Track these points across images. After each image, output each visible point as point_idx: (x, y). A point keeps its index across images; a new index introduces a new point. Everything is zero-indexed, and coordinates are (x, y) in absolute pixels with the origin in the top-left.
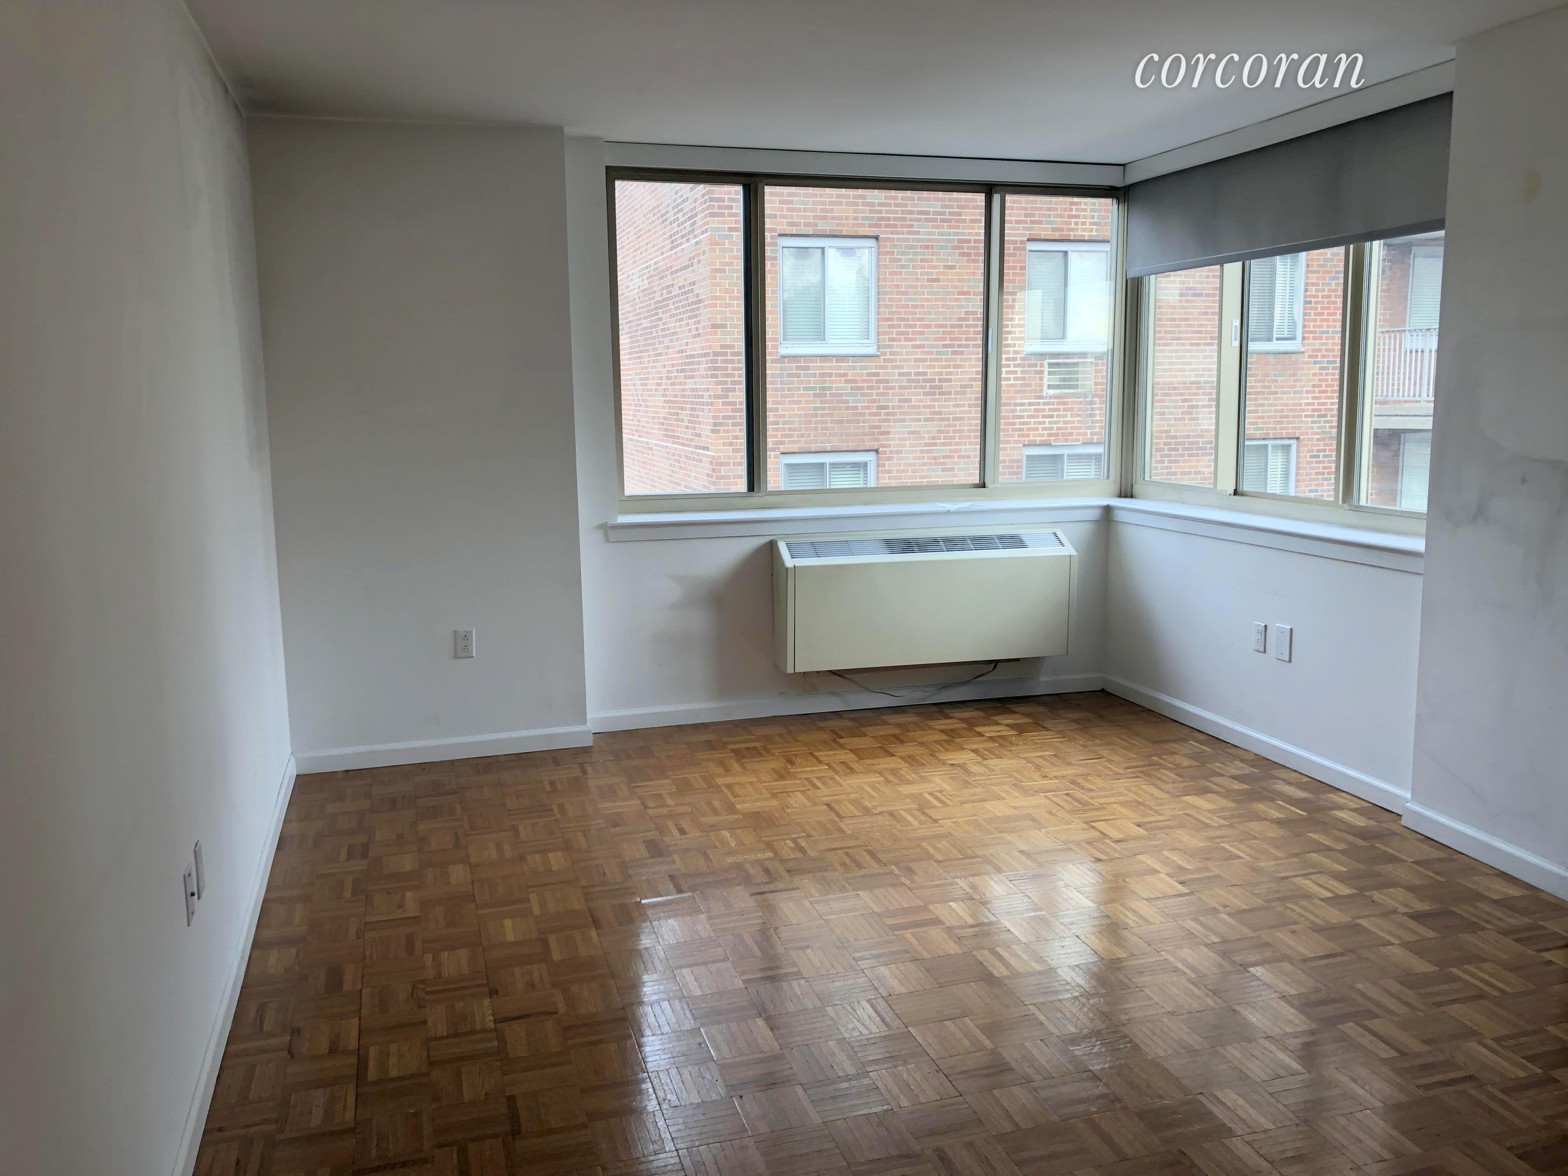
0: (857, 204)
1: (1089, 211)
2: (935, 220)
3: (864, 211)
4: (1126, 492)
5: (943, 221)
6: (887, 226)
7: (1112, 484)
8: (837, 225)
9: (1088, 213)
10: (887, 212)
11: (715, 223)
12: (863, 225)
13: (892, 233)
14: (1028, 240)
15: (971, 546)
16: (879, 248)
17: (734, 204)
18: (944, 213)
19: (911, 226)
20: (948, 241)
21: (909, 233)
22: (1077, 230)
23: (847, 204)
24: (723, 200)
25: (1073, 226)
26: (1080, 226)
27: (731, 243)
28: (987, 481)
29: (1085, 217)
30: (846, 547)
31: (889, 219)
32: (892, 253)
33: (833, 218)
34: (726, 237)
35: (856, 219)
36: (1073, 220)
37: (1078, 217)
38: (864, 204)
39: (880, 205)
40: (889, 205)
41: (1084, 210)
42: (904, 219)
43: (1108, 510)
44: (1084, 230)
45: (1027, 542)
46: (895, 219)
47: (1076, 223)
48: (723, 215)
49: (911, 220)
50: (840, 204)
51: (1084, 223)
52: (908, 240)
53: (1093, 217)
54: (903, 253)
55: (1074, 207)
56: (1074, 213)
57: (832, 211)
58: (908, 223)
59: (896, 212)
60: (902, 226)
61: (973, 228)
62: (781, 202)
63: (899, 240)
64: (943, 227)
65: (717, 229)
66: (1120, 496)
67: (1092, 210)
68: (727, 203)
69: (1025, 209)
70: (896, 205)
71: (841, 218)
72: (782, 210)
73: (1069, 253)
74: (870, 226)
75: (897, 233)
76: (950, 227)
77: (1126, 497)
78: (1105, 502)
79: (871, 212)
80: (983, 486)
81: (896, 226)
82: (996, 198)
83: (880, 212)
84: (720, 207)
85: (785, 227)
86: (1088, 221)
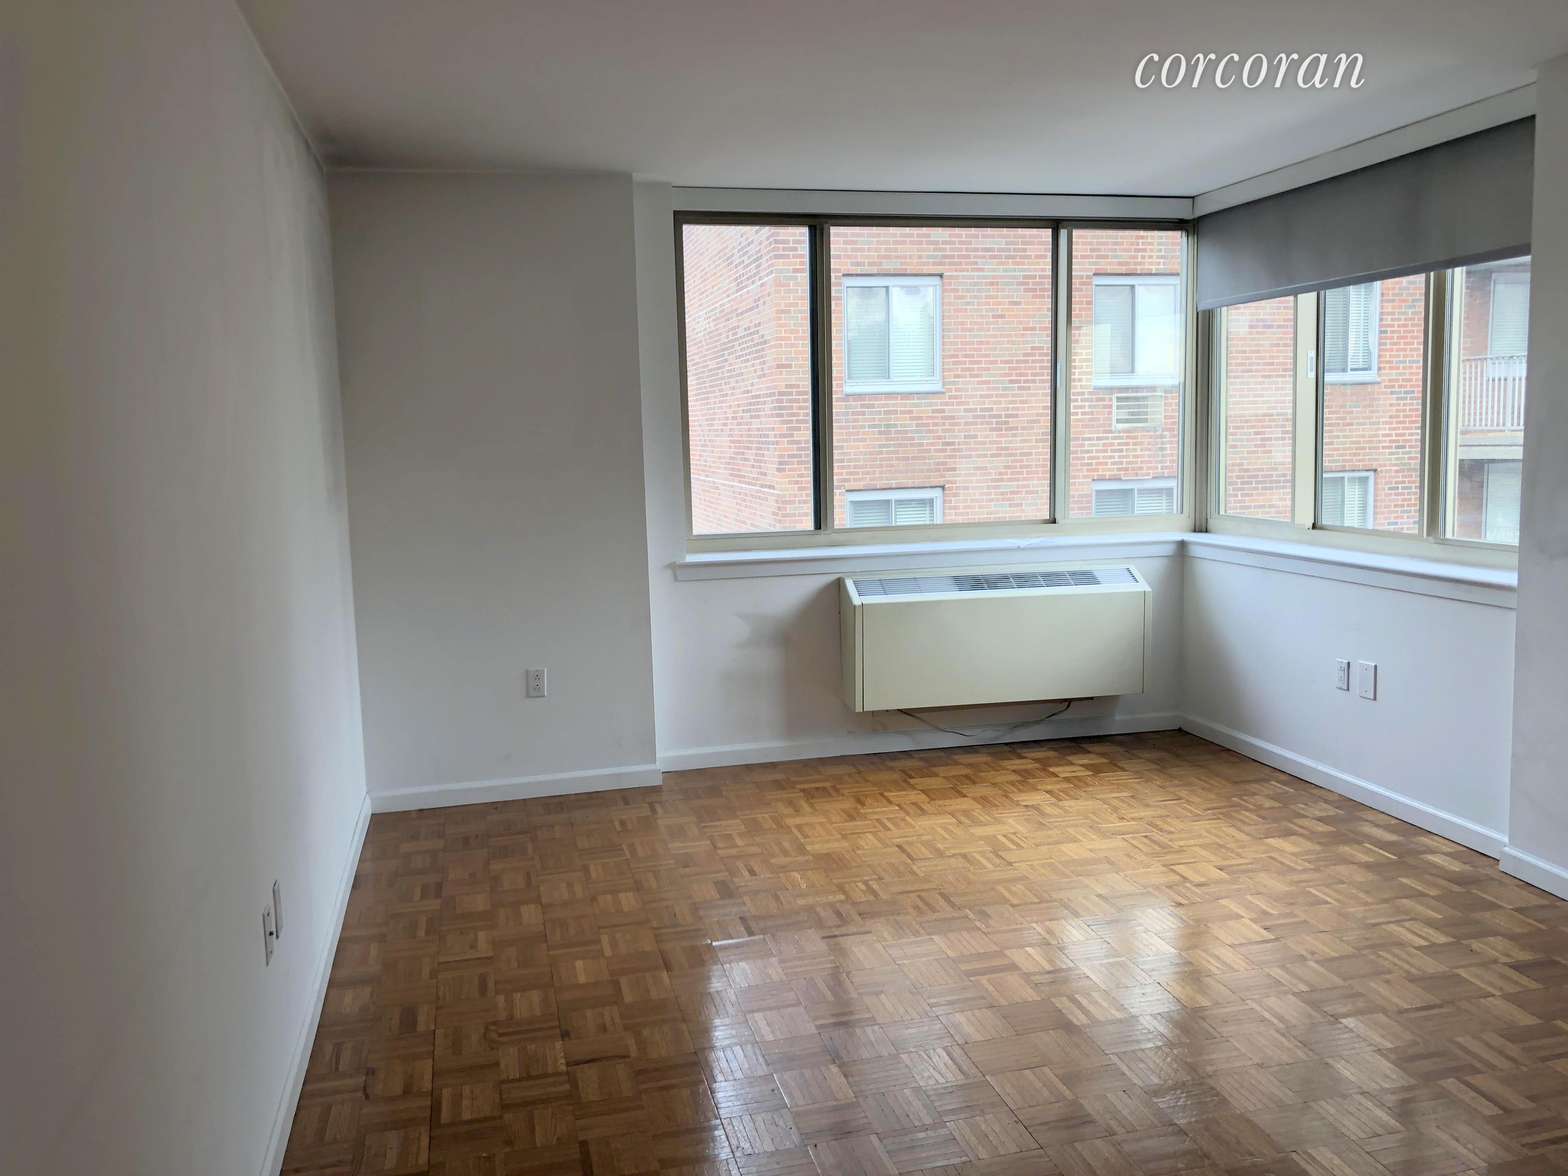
0: (921, 243)
1: (1155, 244)
2: (1000, 257)
3: (928, 250)
4: (1201, 527)
5: (1007, 257)
6: (951, 264)
7: (1186, 519)
8: (901, 264)
9: (1155, 247)
10: (951, 250)
11: (780, 264)
12: (928, 264)
13: (956, 271)
14: (1094, 274)
15: (1043, 583)
16: (943, 285)
17: (799, 246)
18: (1009, 250)
19: (976, 263)
20: (1013, 277)
21: (973, 270)
22: (1144, 263)
23: (911, 243)
24: (787, 242)
25: (1139, 260)
26: (1147, 260)
27: (796, 284)
28: (1058, 517)
29: (1151, 250)
30: (915, 584)
31: (953, 257)
32: (957, 291)
33: (897, 257)
34: (791, 278)
35: (920, 257)
36: (1140, 254)
37: (1145, 250)
38: (928, 243)
39: (944, 243)
40: (954, 243)
41: (1151, 244)
42: (969, 257)
43: (1182, 545)
44: (1151, 264)
45: (1100, 579)
46: (959, 257)
47: (1143, 257)
48: (788, 257)
49: (975, 257)
50: (904, 243)
51: (1151, 257)
52: (972, 277)
53: (1160, 251)
54: (968, 291)
55: (1140, 241)
56: (1140, 247)
57: (896, 250)
58: (972, 260)
59: (961, 250)
60: (966, 264)
61: (1038, 263)
62: (845, 243)
63: (963, 277)
64: (1008, 264)
65: (783, 271)
66: (1195, 531)
67: (1159, 244)
68: (791, 245)
69: (1091, 243)
70: (960, 243)
71: (905, 257)
72: (846, 250)
73: (1136, 287)
74: (934, 264)
75: (962, 271)
76: (1015, 263)
77: (1201, 531)
78: (1179, 537)
79: (935, 250)
80: (1054, 521)
81: (960, 264)
82: (1063, 233)
83: (944, 250)
84: (784, 249)
85: (849, 267)
86: (1155, 254)
